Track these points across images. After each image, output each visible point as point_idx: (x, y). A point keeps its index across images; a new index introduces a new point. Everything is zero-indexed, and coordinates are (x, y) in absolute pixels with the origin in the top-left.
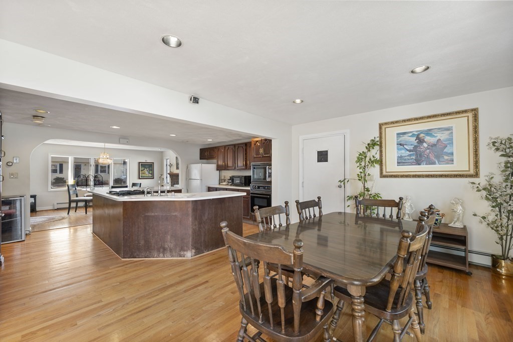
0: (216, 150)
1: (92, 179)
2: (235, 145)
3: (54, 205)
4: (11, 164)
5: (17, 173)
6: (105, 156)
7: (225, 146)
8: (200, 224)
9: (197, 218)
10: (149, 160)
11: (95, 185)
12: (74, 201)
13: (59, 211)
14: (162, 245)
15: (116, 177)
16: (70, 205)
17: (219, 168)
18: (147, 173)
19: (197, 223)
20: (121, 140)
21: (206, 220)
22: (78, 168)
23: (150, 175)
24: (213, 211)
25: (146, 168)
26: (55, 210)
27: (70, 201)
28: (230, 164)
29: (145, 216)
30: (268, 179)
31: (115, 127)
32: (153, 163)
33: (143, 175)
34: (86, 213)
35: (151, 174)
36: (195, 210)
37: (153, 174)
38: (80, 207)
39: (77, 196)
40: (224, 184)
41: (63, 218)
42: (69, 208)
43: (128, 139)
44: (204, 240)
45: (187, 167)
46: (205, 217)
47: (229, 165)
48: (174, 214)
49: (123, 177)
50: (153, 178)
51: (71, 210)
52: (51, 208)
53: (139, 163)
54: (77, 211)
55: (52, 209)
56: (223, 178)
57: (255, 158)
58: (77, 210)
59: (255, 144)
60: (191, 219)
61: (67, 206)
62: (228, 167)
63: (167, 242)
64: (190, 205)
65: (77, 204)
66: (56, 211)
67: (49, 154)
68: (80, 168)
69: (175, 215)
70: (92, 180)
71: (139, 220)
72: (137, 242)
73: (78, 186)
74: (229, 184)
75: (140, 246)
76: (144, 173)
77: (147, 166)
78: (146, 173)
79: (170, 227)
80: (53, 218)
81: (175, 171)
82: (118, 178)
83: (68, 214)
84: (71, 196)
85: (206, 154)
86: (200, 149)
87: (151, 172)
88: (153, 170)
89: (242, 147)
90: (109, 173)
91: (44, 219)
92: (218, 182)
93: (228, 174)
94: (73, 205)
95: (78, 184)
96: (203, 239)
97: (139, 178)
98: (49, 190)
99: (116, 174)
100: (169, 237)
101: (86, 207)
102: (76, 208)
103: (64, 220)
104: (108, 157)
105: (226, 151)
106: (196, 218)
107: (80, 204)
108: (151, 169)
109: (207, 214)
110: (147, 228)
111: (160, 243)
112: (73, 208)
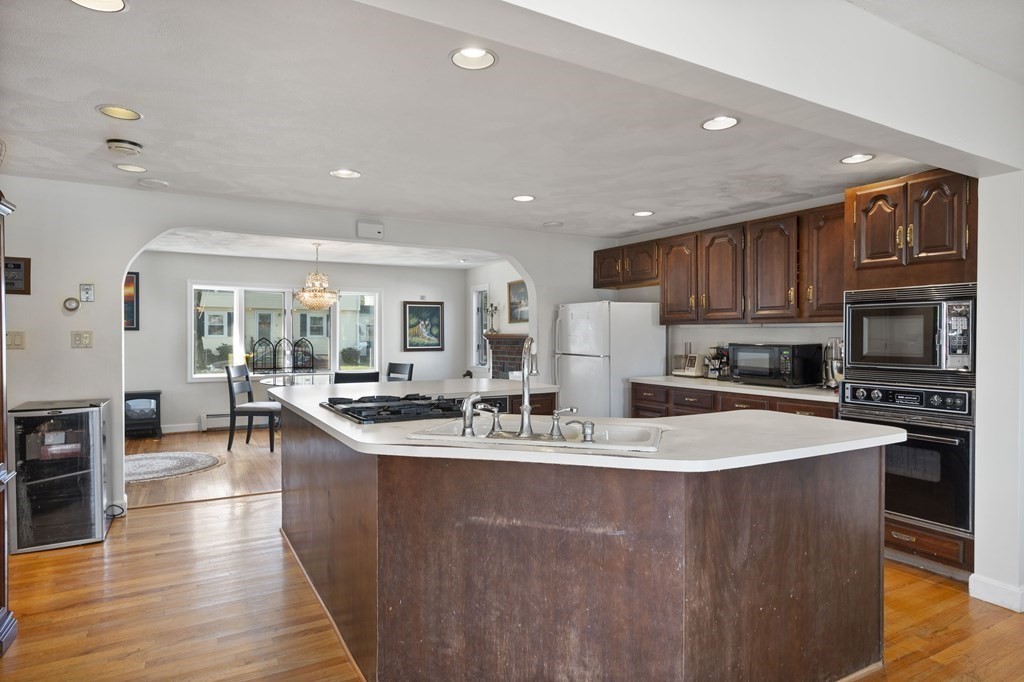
0: (659, 254)
1: (287, 349)
2: (742, 228)
3: (199, 421)
4: (74, 305)
5: (90, 333)
6: (317, 284)
7: (697, 236)
8: (718, 584)
9: (709, 558)
10: (431, 297)
11: (295, 368)
12: (243, 412)
13: (211, 437)
14: (540, 669)
15: (345, 346)
16: (233, 421)
17: (670, 317)
18: (425, 333)
19: (706, 583)
20: (360, 225)
21: (745, 565)
22: (264, 323)
23: (434, 340)
24: (773, 519)
25: (423, 317)
26: (204, 432)
27: (235, 413)
28: (722, 298)
29: (470, 527)
30: (949, 362)
31: (344, 173)
32: (442, 304)
33: (416, 340)
34: (272, 450)
35: (437, 336)
36: (698, 516)
37: (440, 336)
38: (259, 428)
39: (251, 400)
40: (691, 372)
41: (215, 464)
42: (232, 430)
43: (381, 224)
44: (734, 667)
45: (556, 315)
46: (739, 555)
47: (714, 306)
48: (600, 531)
49: (361, 346)
50: (442, 349)
51: (236, 436)
52: (192, 426)
53: (405, 303)
54: (251, 441)
55: (196, 429)
56: (680, 351)
57: (862, 268)
58: (252, 434)
59: (866, 211)
60: (682, 565)
61: (226, 423)
62: (709, 309)
63: (563, 657)
64: (680, 494)
65: (251, 421)
66: (204, 435)
67: (189, 284)
68: (269, 323)
69: (604, 535)
70: (288, 352)
71: (443, 543)
72: (433, 638)
73: (254, 370)
74: (711, 375)
75: (445, 656)
76: (417, 335)
77: (424, 315)
78: (425, 335)
79: (577, 589)
80: (192, 462)
81: (507, 328)
82: (350, 349)
83: (229, 449)
84: (237, 398)
85: (619, 268)
86: (597, 254)
87: (435, 331)
88: (440, 325)
89: (782, 232)
90: (328, 335)
91: (170, 463)
92: (661, 367)
93: (706, 338)
94: (242, 421)
95: (253, 364)
96: (729, 662)
97: (406, 349)
98: (189, 380)
99: (344, 338)
100: (573, 636)
101: (272, 428)
102: (249, 430)
103: (215, 470)
104: (325, 285)
105: (702, 252)
106: (702, 559)
107: (259, 420)
108: (435, 321)
109: (747, 534)
110: (479, 582)
111: (535, 659)
112: (242, 429)
